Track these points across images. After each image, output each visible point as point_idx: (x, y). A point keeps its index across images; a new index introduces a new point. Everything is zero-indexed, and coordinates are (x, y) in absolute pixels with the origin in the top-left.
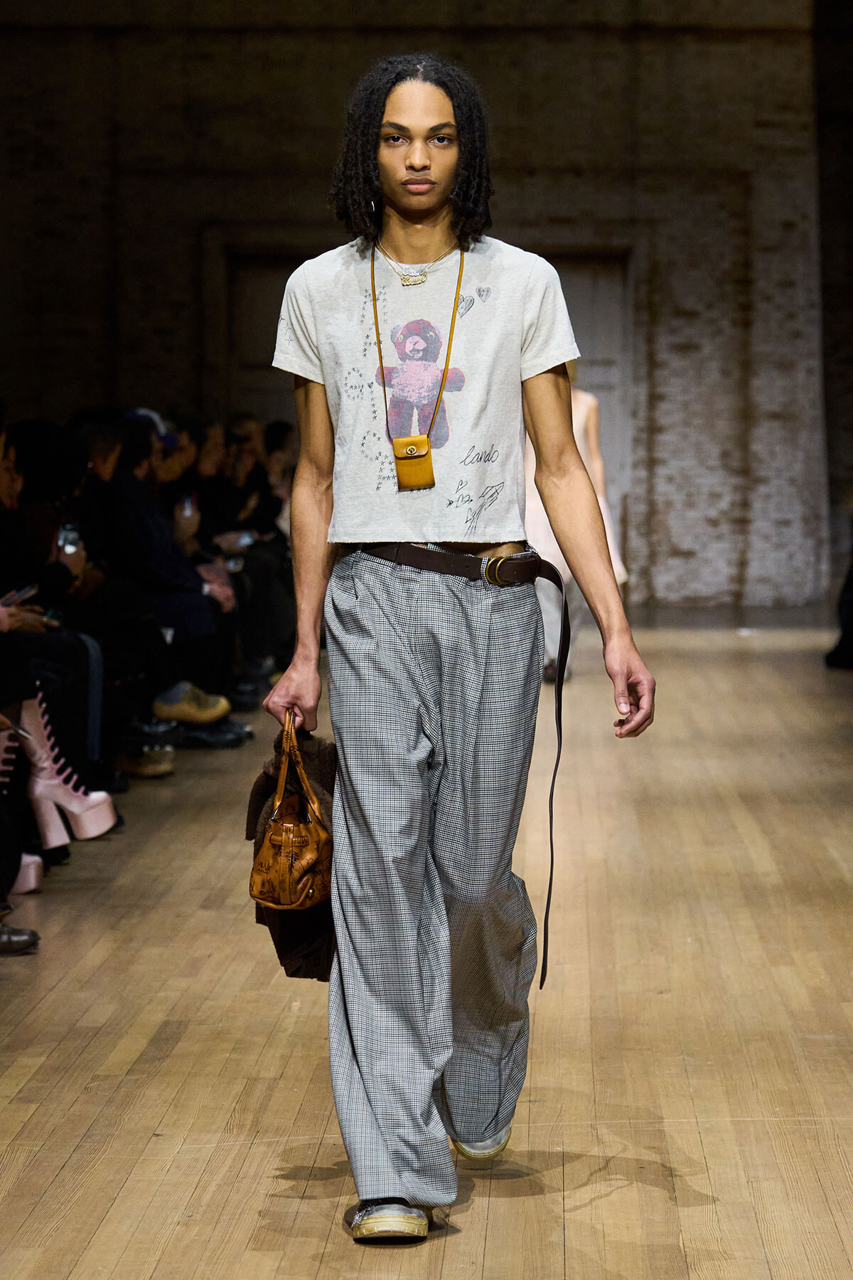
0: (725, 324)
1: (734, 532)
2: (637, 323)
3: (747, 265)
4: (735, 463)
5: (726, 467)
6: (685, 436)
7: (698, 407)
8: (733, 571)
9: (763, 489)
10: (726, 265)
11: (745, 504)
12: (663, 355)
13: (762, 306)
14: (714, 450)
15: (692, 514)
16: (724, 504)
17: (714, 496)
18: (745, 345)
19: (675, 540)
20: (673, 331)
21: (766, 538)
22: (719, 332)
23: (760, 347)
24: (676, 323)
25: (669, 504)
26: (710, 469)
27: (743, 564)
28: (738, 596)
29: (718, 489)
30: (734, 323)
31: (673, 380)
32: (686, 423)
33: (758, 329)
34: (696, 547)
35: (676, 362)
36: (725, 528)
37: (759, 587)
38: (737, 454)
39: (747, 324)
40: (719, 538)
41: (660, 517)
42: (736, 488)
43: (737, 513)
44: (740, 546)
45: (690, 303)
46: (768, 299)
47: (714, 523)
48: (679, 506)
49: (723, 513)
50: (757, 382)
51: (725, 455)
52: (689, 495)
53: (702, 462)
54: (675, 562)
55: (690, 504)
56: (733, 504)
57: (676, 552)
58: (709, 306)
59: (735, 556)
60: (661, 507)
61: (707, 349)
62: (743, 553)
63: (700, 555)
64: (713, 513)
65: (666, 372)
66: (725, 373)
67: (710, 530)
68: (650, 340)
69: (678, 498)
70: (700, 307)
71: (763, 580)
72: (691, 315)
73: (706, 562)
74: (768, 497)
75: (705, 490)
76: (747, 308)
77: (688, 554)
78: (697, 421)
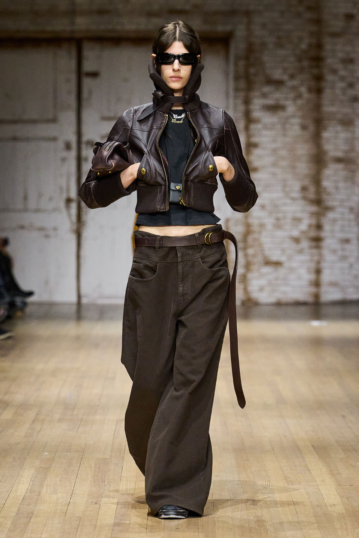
0: (303, 90)
1: (311, 247)
2: (237, 90)
3: (319, 46)
4: (311, 195)
5: (304, 198)
6: (274, 174)
7: (283, 153)
8: (312, 277)
9: (331, 215)
10: (304, 46)
11: (319, 227)
12: (257, 114)
13: (330, 77)
14: (296, 186)
15: (280, 234)
16: (304, 226)
17: (297, 220)
18: (317, 107)
19: (267, 253)
20: (264, 96)
21: (334, 252)
22: (299, 96)
23: (328, 108)
24: (267, 89)
25: (262, 226)
26: (293, 199)
27: (318, 272)
28: (317, 296)
29: (299, 215)
30: (310, 90)
31: (265, 132)
32: (274, 165)
33: (327, 94)
34: (283, 259)
35: (267, 118)
36: (305, 244)
37: (331, 289)
38: (312, 189)
39: (319, 91)
40: (301, 252)
41: (256, 236)
42: (313, 214)
43: (313, 233)
44: (316, 258)
45: (277, 74)
46: (334, 72)
47: (297, 240)
48: (269, 227)
49: (303, 232)
50: (326, 135)
51: (304, 189)
52: (278, 219)
53: (287, 194)
54: (266, 270)
55: (278, 226)
56: (310, 226)
57: (267, 263)
58: (292, 77)
59: (313, 265)
60: (255, 228)
61: (291, 109)
62: (318, 263)
63: (287, 265)
64: (295, 233)
65: (259, 126)
66: (304, 127)
67: (294, 245)
68: (247, 102)
69: (269, 221)
70: (285, 77)
71: (334, 284)
72: (278, 84)
73: (292, 269)
74: (335, 221)
75: (289, 215)
76: (319, 78)
77: (277, 264)
78: (284, 163)
